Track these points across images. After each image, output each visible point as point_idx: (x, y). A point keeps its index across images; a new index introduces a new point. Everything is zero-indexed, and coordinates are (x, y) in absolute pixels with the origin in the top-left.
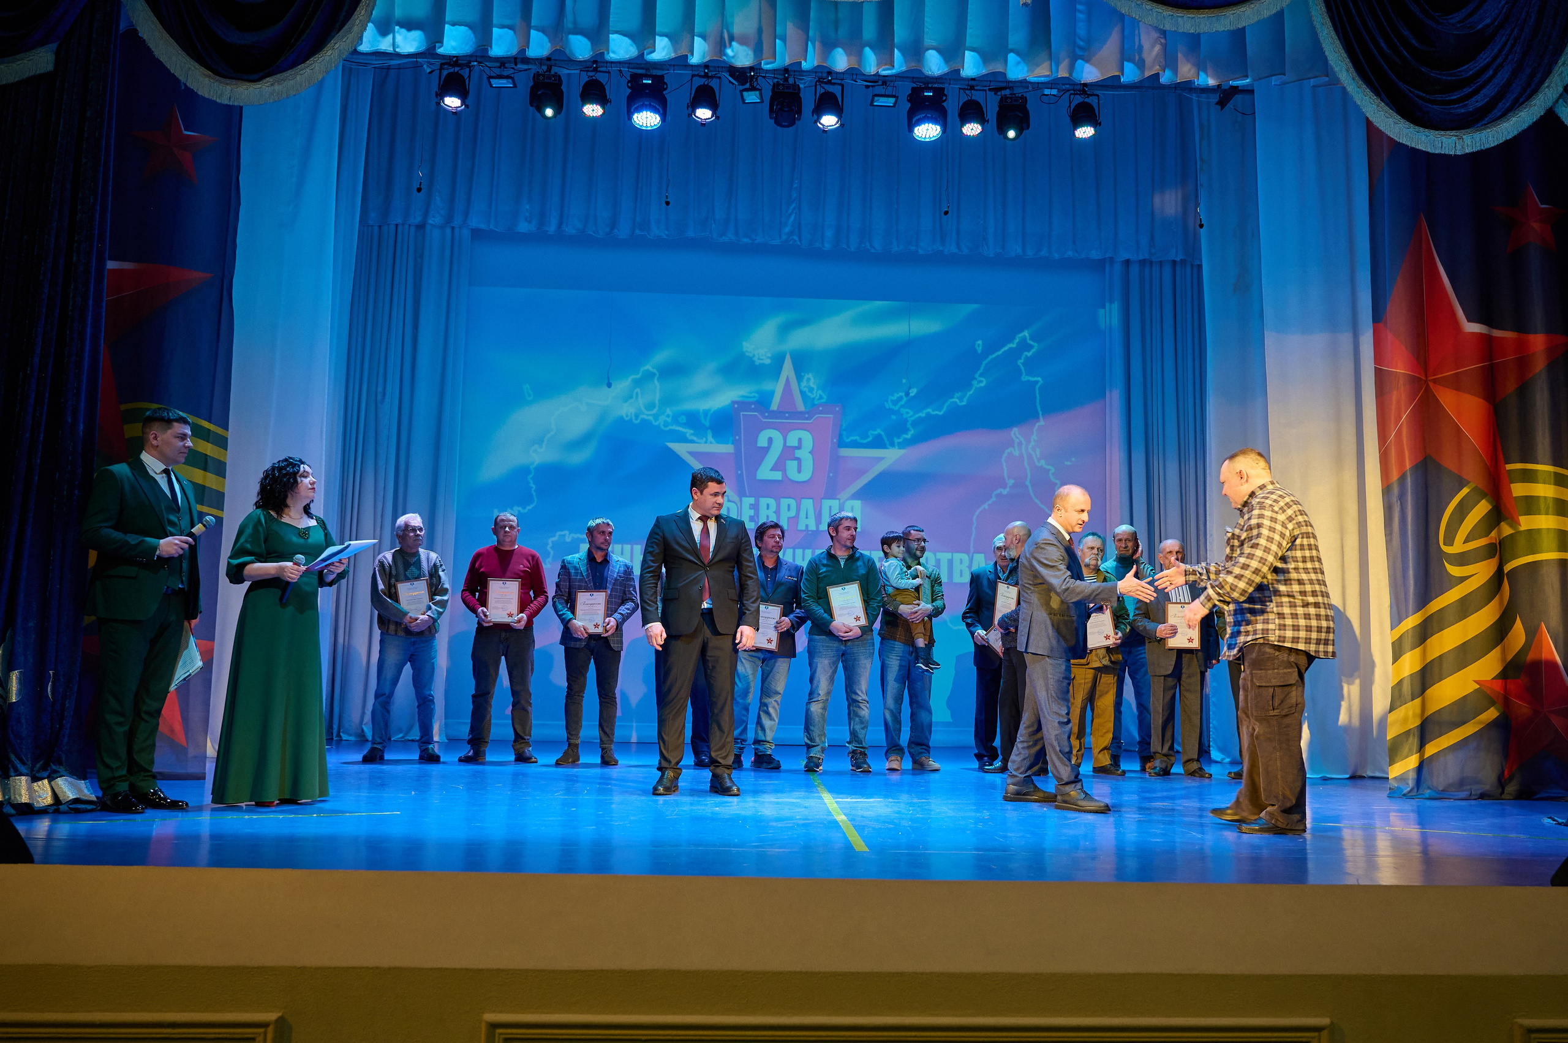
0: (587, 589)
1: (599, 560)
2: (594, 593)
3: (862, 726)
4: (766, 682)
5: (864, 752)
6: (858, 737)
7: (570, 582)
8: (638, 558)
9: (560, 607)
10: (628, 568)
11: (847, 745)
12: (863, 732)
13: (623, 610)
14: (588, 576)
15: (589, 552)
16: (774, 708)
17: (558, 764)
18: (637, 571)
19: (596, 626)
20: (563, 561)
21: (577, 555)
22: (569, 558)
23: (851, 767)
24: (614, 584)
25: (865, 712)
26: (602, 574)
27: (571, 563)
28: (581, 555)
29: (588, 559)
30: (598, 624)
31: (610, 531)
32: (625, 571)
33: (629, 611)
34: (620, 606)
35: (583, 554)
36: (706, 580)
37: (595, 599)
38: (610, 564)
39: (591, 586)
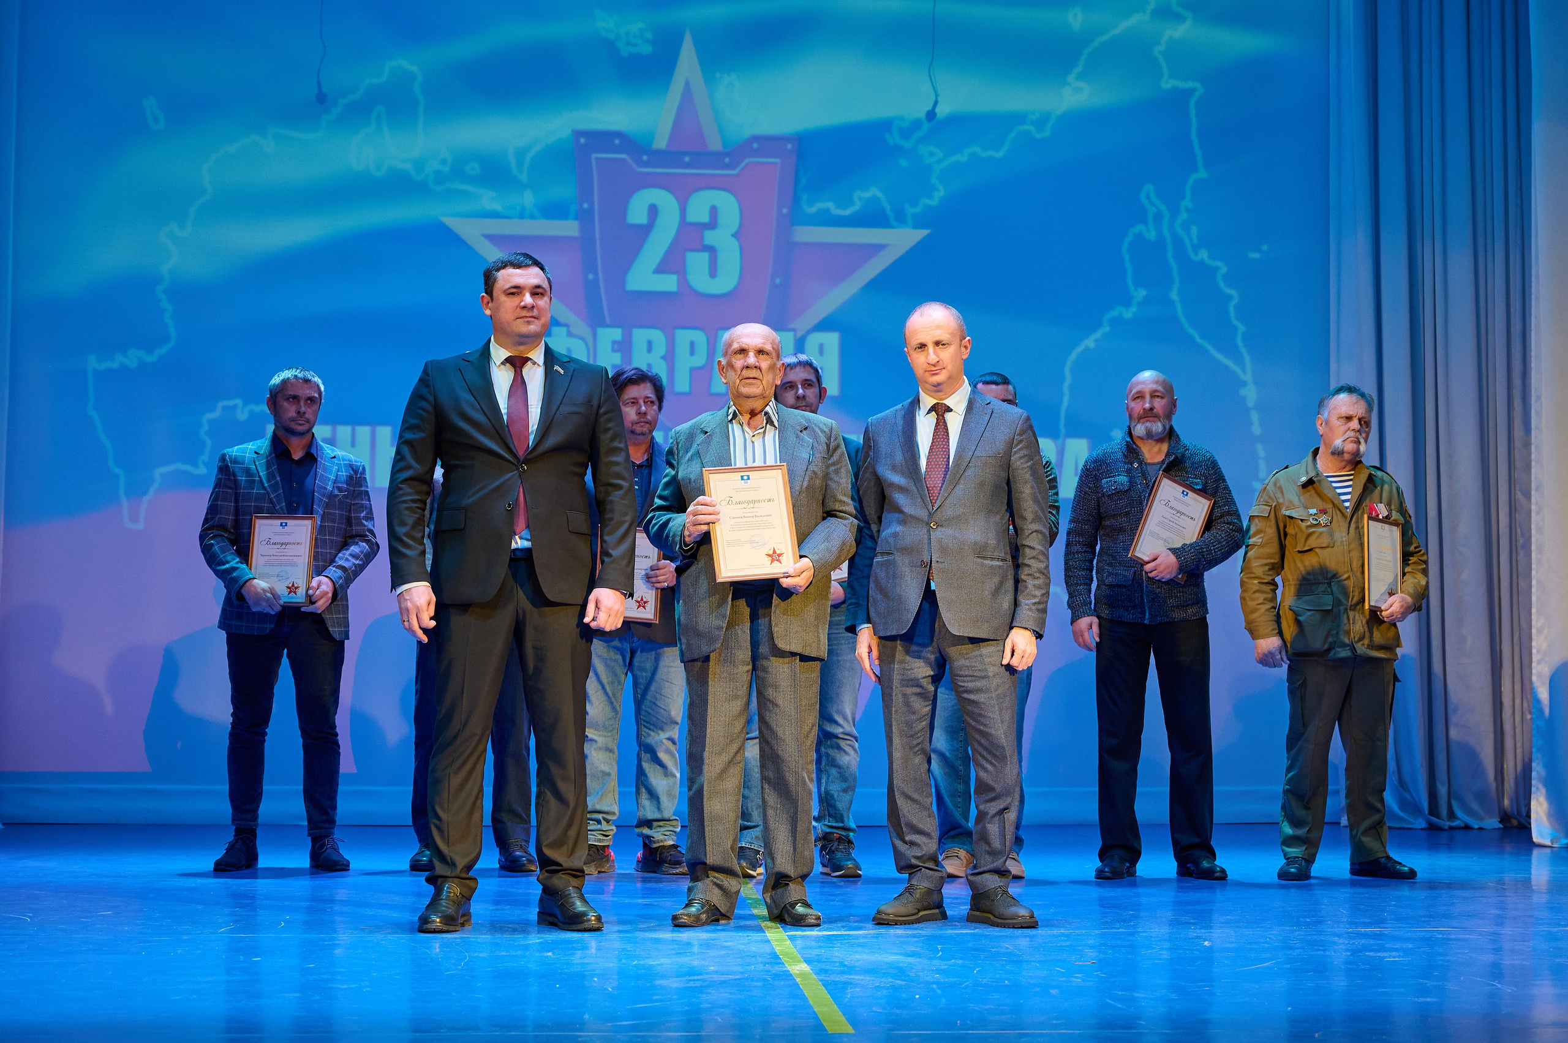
0: (273, 513)
1: (297, 455)
2: (290, 522)
3: (845, 785)
4: (646, 702)
5: (848, 837)
6: (834, 807)
7: (237, 500)
8: (387, 451)
9: (216, 546)
10: (356, 472)
12: (847, 797)
13: (346, 558)
14: (274, 488)
15: (275, 440)
16: (668, 751)
17: (221, 868)
18: (379, 479)
19: (292, 589)
20: (223, 459)
21: (251, 446)
22: (234, 451)
23: (822, 869)
24: (328, 504)
25: (850, 758)
26: (301, 484)
27: (240, 464)
28: (259, 446)
29: (274, 455)
30: (296, 585)
31: (316, 395)
32: (350, 477)
33: (357, 562)
34: (340, 551)
35: (263, 444)
36: (521, 489)
37: (289, 534)
38: (318, 463)
39: (281, 508)
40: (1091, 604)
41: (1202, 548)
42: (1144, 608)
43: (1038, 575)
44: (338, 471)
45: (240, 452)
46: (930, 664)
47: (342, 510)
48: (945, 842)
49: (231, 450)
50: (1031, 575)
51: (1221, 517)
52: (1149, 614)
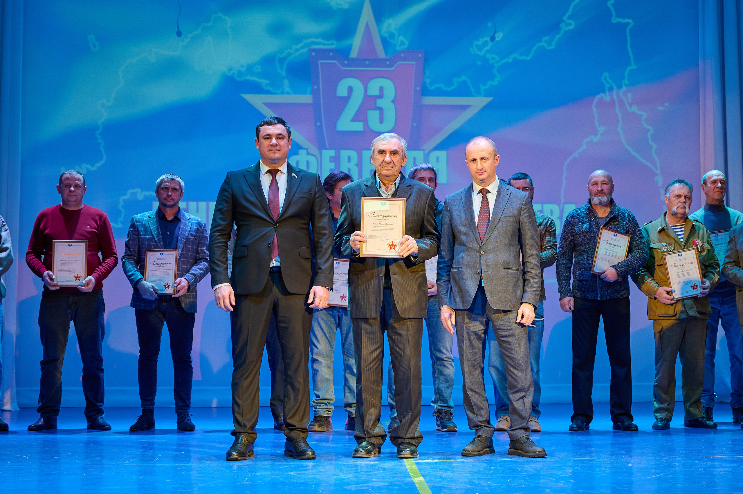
0: (157, 249)
1: (170, 218)
2: (165, 253)
3: (447, 385)
4: (347, 343)
5: (450, 411)
6: (443, 396)
7: (139, 242)
9: (129, 266)
10: (201, 226)
11: (432, 404)
12: (449, 390)
13: (196, 270)
14: (158, 235)
15: (159, 209)
17: (133, 430)
19: (167, 286)
20: (132, 220)
21: (147, 214)
22: (138, 216)
23: (437, 428)
24: (185, 243)
25: (449, 370)
26: (172, 233)
27: (140, 222)
28: (151, 214)
29: (158, 218)
30: (169, 284)
31: (178, 187)
32: (198, 229)
33: (201, 272)
34: (192, 267)
35: (153, 213)
36: (275, 234)
37: (165, 259)
38: (181, 222)
39: (161, 245)
40: (570, 290)
41: (628, 263)
42: (598, 292)
43: (535, 277)
44: (191, 225)
45: (141, 217)
46: (483, 324)
47: (193, 246)
48: (499, 412)
49: (137, 216)
50: (532, 277)
51: (637, 246)
52: (600, 295)
